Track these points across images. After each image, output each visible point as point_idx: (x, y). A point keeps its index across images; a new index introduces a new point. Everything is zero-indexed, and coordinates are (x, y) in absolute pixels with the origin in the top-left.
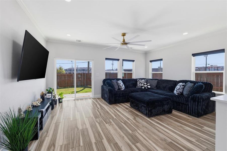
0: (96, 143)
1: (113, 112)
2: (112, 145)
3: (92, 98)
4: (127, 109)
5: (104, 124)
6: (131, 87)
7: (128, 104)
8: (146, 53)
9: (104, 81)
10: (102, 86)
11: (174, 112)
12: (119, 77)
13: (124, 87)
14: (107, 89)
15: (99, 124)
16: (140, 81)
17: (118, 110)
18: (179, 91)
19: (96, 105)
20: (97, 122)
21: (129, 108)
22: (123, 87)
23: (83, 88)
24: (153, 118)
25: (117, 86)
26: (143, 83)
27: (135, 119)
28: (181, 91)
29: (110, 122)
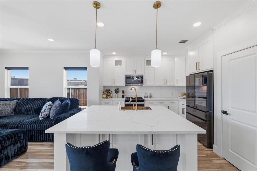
18: (45, 113)
28: (47, 113)
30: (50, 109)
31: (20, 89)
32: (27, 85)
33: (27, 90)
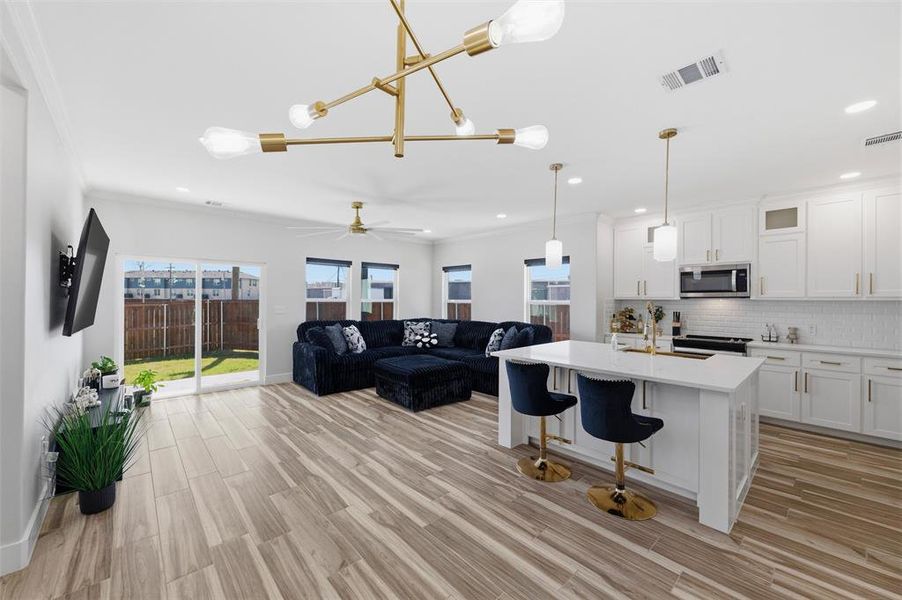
0: (281, 464)
1: (328, 411)
2: (319, 460)
3: (263, 386)
4: (367, 400)
5: (301, 435)
6: (387, 345)
7: (373, 392)
8: (433, 246)
9: (302, 329)
10: (295, 346)
11: (476, 396)
12: (349, 317)
13: (365, 346)
14: (310, 351)
15: (288, 436)
16: (413, 327)
17: (341, 407)
19: (277, 401)
20: (282, 433)
21: (374, 399)
22: (360, 345)
23: (215, 359)
24: (424, 413)
25: (343, 344)
26: (421, 332)
27: (381, 418)
28: (496, 347)
29: (318, 430)
30: (501, 341)
31: (459, 305)
32: (469, 298)
33: (468, 306)
